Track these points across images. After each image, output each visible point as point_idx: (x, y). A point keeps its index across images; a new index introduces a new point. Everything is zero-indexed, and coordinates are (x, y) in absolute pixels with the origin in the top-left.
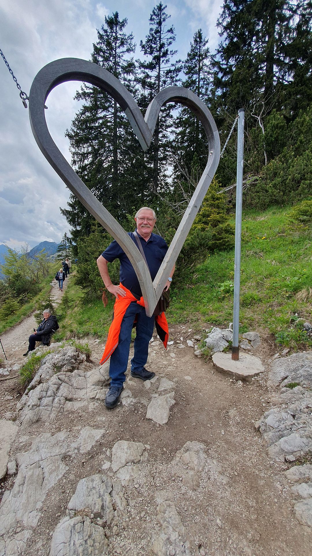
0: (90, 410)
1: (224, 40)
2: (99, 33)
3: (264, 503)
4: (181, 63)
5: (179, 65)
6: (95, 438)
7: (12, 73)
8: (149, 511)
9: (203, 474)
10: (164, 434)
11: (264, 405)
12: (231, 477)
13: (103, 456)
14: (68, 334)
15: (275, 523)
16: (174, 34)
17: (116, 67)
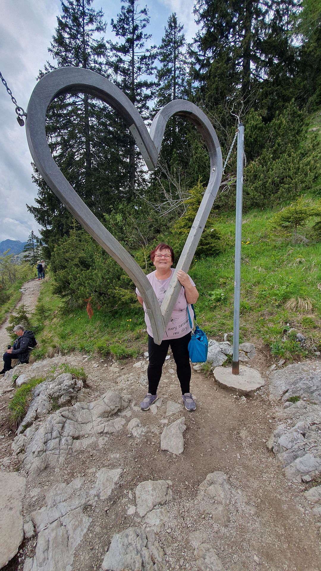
0: (101, 447)
1: (201, 29)
2: (63, 4)
3: (292, 530)
4: (156, 49)
5: (154, 51)
6: (114, 480)
7: (6, 84)
8: (187, 557)
9: (231, 507)
10: (183, 465)
11: (270, 421)
12: (256, 505)
13: (124, 500)
14: (50, 350)
15: (305, 549)
16: (148, 16)
17: (84, 46)
